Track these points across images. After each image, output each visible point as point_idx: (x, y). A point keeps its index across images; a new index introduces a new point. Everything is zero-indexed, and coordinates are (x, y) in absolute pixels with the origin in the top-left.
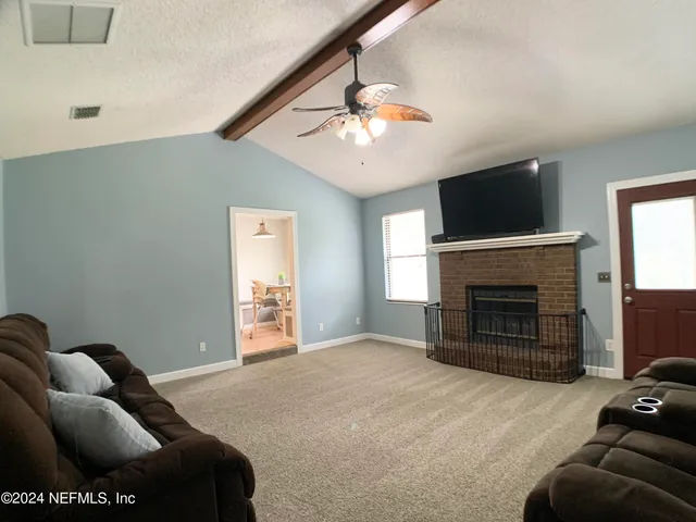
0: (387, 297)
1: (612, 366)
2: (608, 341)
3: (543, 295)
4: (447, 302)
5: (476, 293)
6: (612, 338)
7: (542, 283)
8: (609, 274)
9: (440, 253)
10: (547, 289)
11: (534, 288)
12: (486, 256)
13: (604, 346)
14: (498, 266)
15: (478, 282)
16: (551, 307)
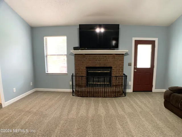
0: (46, 72)
1: (130, 89)
2: (129, 82)
3: (114, 70)
4: (77, 73)
5: (89, 69)
6: (131, 81)
7: (114, 66)
8: (131, 63)
9: (75, 54)
10: (115, 68)
11: (111, 68)
12: (95, 56)
13: (129, 83)
14: (99, 60)
15: (91, 65)
16: (116, 73)
